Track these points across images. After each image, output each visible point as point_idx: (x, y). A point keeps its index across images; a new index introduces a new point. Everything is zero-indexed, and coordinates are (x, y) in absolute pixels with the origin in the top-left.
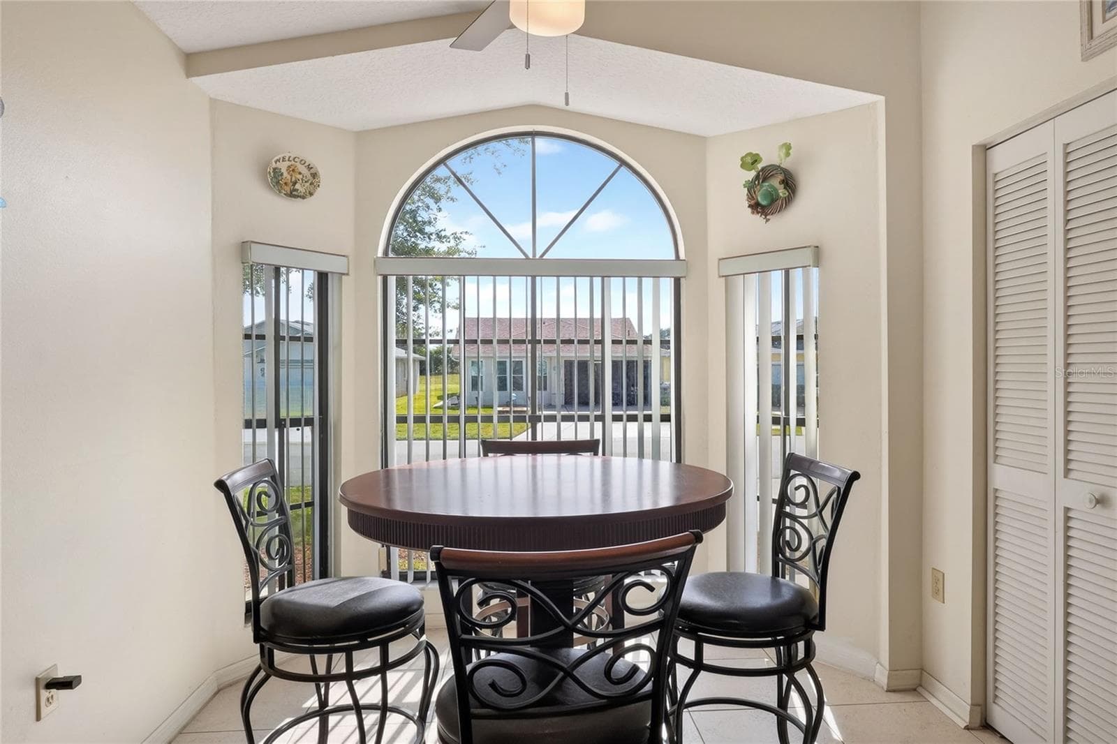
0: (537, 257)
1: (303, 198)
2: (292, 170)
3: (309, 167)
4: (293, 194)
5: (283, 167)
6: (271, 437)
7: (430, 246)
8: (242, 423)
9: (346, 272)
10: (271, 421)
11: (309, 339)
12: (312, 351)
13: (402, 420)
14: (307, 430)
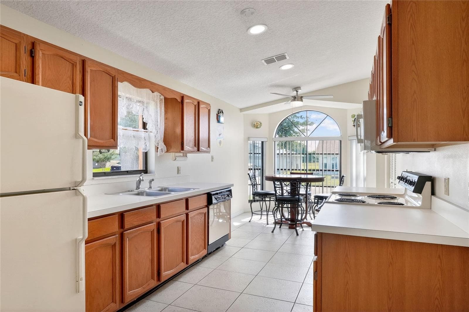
0: (308, 136)
1: (259, 128)
2: (257, 123)
3: (260, 122)
4: (257, 128)
5: (255, 123)
6: (253, 171)
7: (298, 121)
8: (248, 169)
9: (267, 141)
10: (253, 169)
11: (260, 154)
12: (260, 155)
13: (278, 170)
14: (260, 170)
